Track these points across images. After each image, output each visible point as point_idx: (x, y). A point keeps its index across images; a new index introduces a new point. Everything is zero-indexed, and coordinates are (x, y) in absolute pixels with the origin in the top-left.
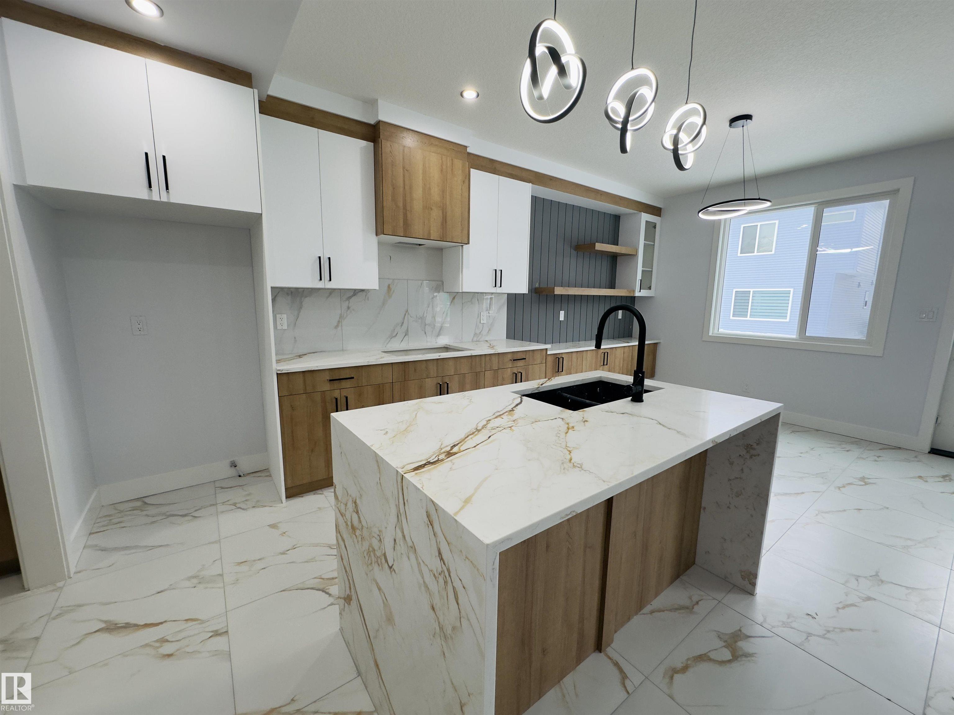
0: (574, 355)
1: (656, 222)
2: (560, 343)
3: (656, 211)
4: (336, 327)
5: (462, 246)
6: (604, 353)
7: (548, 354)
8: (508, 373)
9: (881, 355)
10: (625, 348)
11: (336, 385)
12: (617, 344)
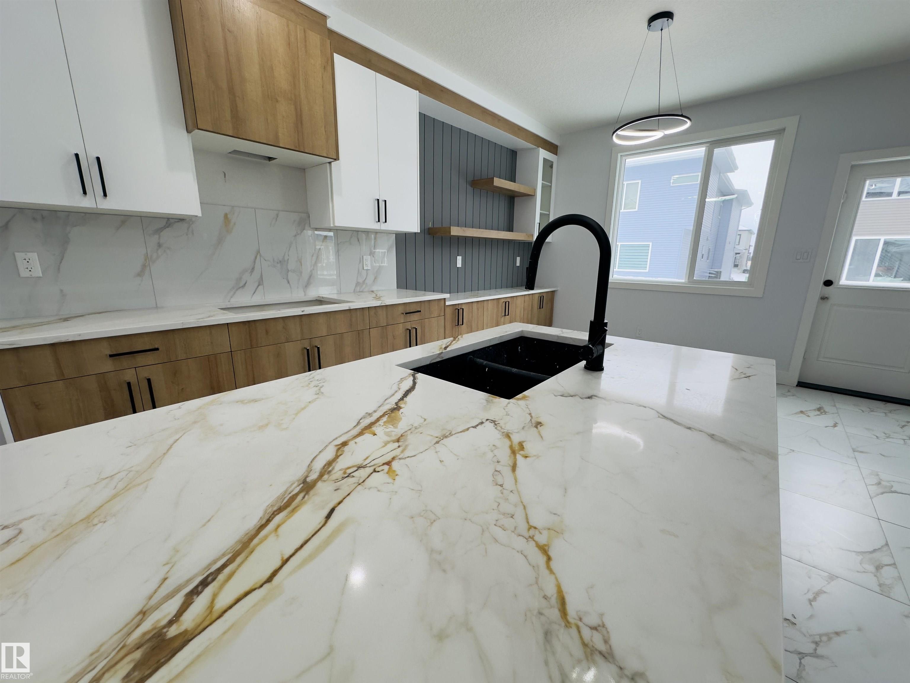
0: (475, 306)
1: (553, 161)
2: (458, 293)
3: (553, 148)
4: (140, 274)
5: (330, 163)
6: (506, 302)
7: (446, 305)
8: (400, 330)
9: (762, 297)
10: (526, 296)
11: (125, 362)
12: (517, 292)
